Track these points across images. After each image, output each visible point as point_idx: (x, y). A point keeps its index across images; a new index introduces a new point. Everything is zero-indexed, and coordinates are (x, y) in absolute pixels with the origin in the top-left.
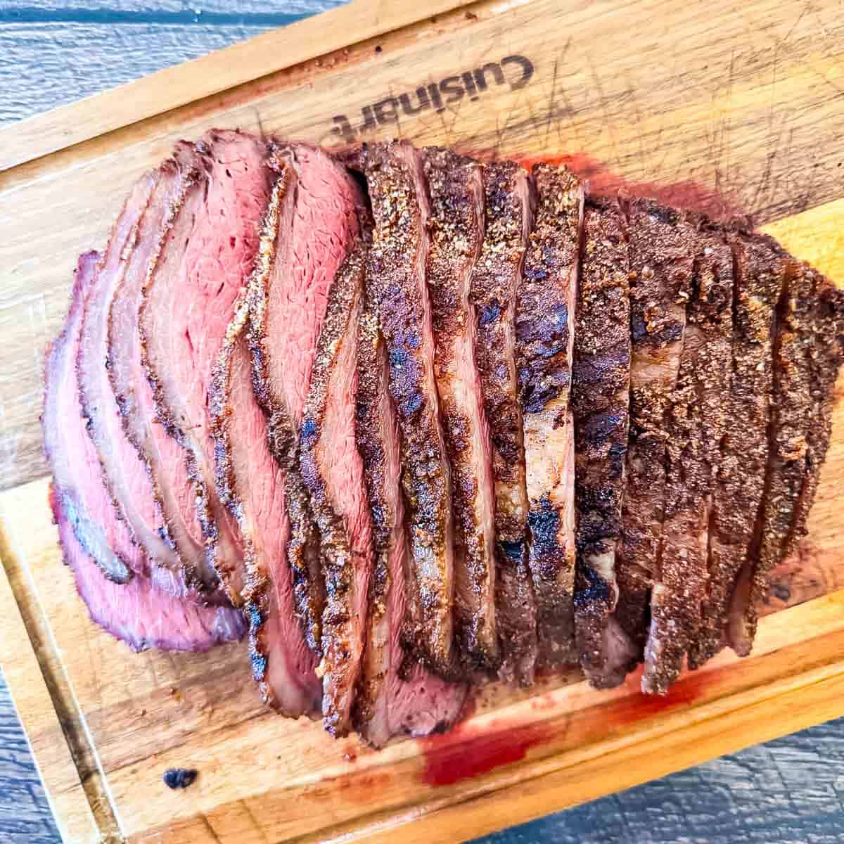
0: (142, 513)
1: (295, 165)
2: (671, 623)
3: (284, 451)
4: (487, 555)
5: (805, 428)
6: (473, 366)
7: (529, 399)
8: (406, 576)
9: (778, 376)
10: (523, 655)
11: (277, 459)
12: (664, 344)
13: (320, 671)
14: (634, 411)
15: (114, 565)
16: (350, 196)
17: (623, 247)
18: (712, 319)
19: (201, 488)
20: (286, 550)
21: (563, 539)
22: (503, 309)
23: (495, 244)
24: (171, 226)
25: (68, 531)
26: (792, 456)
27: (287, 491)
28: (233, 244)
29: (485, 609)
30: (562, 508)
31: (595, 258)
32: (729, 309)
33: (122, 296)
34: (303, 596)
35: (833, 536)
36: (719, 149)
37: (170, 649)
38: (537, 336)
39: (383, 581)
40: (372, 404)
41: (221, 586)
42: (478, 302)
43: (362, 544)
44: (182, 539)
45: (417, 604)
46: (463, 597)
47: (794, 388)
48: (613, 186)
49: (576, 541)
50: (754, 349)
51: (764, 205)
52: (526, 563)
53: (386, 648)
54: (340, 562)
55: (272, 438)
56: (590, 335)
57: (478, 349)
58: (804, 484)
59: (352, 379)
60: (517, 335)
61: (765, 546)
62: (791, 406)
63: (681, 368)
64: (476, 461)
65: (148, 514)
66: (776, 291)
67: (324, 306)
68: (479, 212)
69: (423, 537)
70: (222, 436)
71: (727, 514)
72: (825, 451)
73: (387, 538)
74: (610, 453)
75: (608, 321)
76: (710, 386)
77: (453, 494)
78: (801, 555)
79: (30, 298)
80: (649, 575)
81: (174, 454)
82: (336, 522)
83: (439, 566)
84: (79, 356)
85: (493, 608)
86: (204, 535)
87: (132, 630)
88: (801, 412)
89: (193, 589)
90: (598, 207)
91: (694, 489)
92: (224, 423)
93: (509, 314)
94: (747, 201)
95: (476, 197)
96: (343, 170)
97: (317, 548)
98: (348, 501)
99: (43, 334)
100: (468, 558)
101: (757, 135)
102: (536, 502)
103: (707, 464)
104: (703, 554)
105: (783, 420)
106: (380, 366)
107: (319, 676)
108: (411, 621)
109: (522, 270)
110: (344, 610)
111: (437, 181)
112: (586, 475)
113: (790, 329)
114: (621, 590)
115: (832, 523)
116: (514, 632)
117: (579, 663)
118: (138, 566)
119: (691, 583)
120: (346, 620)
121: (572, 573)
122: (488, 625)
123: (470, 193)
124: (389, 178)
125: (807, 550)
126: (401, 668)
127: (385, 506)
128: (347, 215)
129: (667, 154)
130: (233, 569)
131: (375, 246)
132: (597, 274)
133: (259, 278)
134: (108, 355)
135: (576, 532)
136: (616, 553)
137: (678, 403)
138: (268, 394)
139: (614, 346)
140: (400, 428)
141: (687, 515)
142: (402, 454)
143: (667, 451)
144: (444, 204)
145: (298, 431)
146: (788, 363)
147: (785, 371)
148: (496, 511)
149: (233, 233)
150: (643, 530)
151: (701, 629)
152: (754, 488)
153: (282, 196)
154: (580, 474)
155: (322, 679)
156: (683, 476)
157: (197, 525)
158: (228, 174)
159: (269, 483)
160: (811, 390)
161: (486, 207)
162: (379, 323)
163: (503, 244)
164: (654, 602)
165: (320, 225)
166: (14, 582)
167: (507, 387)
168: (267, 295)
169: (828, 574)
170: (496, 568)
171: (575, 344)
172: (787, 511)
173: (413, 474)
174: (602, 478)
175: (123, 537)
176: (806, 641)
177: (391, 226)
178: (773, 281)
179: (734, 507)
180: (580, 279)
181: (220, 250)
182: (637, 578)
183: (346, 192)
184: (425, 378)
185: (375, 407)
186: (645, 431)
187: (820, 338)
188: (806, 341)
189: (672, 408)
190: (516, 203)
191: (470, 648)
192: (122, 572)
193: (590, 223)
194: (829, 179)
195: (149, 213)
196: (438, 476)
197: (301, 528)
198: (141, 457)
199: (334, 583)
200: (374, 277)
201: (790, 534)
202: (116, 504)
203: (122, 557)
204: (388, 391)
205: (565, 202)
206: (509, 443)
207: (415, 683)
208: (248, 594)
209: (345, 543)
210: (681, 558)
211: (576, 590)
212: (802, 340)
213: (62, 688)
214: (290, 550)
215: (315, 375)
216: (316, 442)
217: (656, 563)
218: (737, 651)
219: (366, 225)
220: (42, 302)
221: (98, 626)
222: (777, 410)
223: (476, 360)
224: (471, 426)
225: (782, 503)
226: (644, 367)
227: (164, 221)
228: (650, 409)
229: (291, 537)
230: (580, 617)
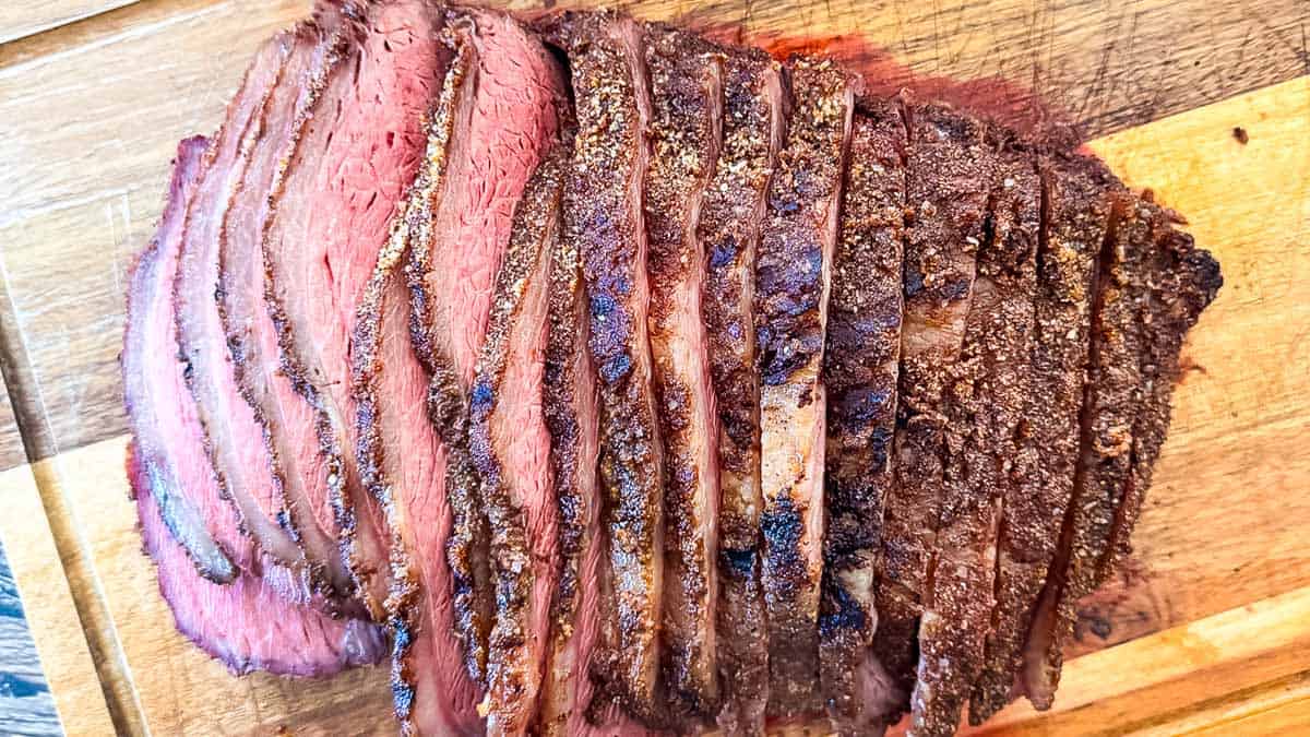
0: (256, 492)
1: (477, 41)
2: (945, 662)
3: (449, 421)
4: (706, 564)
5: (1130, 414)
6: (698, 322)
7: (769, 366)
8: (600, 588)
9: (1098, 344)
10: (750, 697)
11: (439, 431)
12: (945, 304)
13: (483, 708)
14: (904, 386)
15: (213, 558)
16: (547, 82)
17: (898, 174)
18: (1010, 272)
19: (337, 463)
20: (445, 550)
21: (805, 549)
22: (740, 249)
23: (734, 163)
24: (309, 115)
25: (152, 509)
26: (1111, 451)
27: (452, 473)
28: (390, 143)
29: (701, 635)
30: (806, 509)
31: (862, 186)
32: (1033, 260)
33: (240, 204)
34: (466, 610)
35: (1170, 555)
36: (1039, 35)
37: (283, 673)
38: (782, 287)
39: (571, 594)
40: (565, 364)
41: (358, 593)
42: (709, 239)
43: (545, 545)
44: (308, 529)
45: (613, 625)
46: (674, 619)
47: (1117, 362)
48: (896, 79)
49: (824, 553)
50: (1065, 310)
51: (1097, 113)
52: (757, 578)
53: (571, 682)
54: (516, 568)
55: (434, 402)
56: (850, 287)
57: (706, 298)
58: (1128, 487)
59: (540, 331)
60: (757, 284)
61: (1073, 566)
62: (1112, 386)
63: (968, 333)
64: (698, 444)
65: (264, 493)
66: (1098, 235)
67: (507, 229)
68: (714, 117)
69: (625, 540)
70: (368, 399)
71: (1022, 523)
72: (1158, 444)
73: (578, 539)
74: (871, 440)
75: (874, 271)
76: (1004, 358)
77: (666, 485)
78: (1126, 578)
79: (109, 193)
80: (917, 599)
81: (303, 417)
82: (511, 516)
83: (644, 578)
84: (177, 280)
85: (714, 633)
86: (337, 524)
87: (233, 646)
88: (1125, 394)
89: (320, 595)
90: (872, 115)
91: (979, 490)
92: (373, 381)
93: (748, 255)
94: (1074, 106)
95: (711, 99)
96: (539, 44)
97: (486, 548)
98: (530, 489)
99: (125, 241)
100: (682, 567)
101: (1093, 17)
102: (773, 500)
103: (997, 460)
104: (988, 574)
105: (1100, 404)
106: (577, 316)
107: (482, 715)
108: (606, 648)
109: (768, 197)
110: (518, 631)
111: (662, 73)
112: (839, 467)
113: (1117, 284)
114: (881, 618)
115: (1168, 538)
116: (740, 667)
117: (824, 711)
118: (245, 562)
119: (971, 612)
120: (520, 644)
121: (817, 593)
122: (705, 656)
123: (704, 92)
124: (599, 66)
125: (1135, 573)
126: (589, 709)
127: (577, 498)
128: (543, 108)
129: (970, 39)
130: (374, 571)
131: (579, 157)
132: (864, 209)
133: (425, 193)
134: (218, 281)
135: (823, 540)
136: (875, 569)
137: (961, 379)
138: (431, 347)
139: (881, 304)
140: (601, 397)
141: (968, 524)
142: (602, 431)
143: (945, 440)
144: (670, 104)
145: (468, 396)
146: (1110, 330)
147: (1106, 340)
148: (721, 508)
149: (392, 127)
150: (910, 540)
151: (984, 672)
152: (1058, 491)
153: (459, 85)
154: (831, 466)
155: (486, 719)
156: (965, 471)
157: (329, 510)
158: (387, 47)
159: (427, 462)
160: (1142, 365)
161: (724, 112)
162: (578, 260)
163: (743, 163)
164: (923, 635)
165: (507, 123)
166: (72, 574)
167: (742, 350)
168: (434, 216)
169: (1162, 605)
170: (719, 582)
171: (831, 297)
172: (1104, 521)
173: (615, 458)
174: (860, 471)
175: (227, 522)
176: (1131, 693)
177: (600, 132)
178: (1093, 223)
179: (1031, 514)
180: (842, 212)
181: (374, 149)
182: (901, 602)
183: (542, 75)
184: (635, 336)
185: (569, 368)
186: (918, 413)
187: (1156, 295)
188: (1138, 300)
189: (954, 385)
190: (763, 109)
191: (681, 686)
192: (224, 568)
193: (858, 141)
194: (1183, 82)
195: (280, 93)
196: (647, 461)
197: (467, 522)
198: (258, 418)
199: (508, 595)
200: (575, 197)
201: (1108, 552)
202: (221, 478)
203: (224, 549)
204: (588, 348)
205: (827, 110)
206: (741, 422)
207: (608, 729)
208: (394, 605)
209: (523, 543)
210: (958, 578)
211: (821, 615)
212: (1133, 298)
213: (131, 719)
214: (451, 550)
215: (492, 323)
216: (491, 412)
217: (927, 583)
218: (1034, 703)
219: (567, 123)
220: (126, 198)
221: (184, 638)
222: (1095, 390)
223: (703, 312)
224: (693, 400)
225: (1097, 511)
226: (921, 331)
227: (300, 108)
228: (924, 385)
229: (452, 532)
230: (826, 650)
